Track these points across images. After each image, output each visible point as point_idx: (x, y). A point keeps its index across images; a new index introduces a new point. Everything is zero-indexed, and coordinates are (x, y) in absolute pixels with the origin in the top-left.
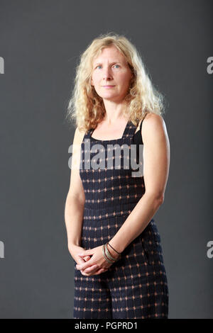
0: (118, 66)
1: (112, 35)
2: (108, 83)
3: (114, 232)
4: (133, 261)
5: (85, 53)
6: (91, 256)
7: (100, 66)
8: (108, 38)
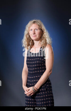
0: (37, 30)
1: (35, 19)
2: (34, 35)
3: (36, 82)
4: (42, 91)
5: (27, 25)
6: (29, 90)
7: (32, 30)
8: (34, 20)
